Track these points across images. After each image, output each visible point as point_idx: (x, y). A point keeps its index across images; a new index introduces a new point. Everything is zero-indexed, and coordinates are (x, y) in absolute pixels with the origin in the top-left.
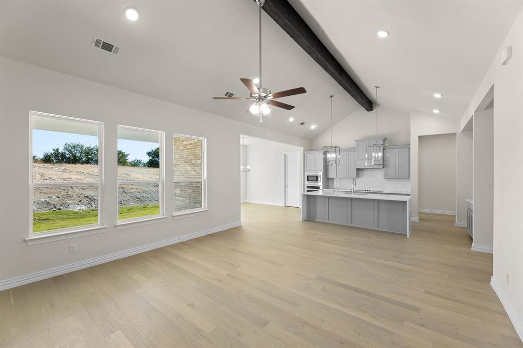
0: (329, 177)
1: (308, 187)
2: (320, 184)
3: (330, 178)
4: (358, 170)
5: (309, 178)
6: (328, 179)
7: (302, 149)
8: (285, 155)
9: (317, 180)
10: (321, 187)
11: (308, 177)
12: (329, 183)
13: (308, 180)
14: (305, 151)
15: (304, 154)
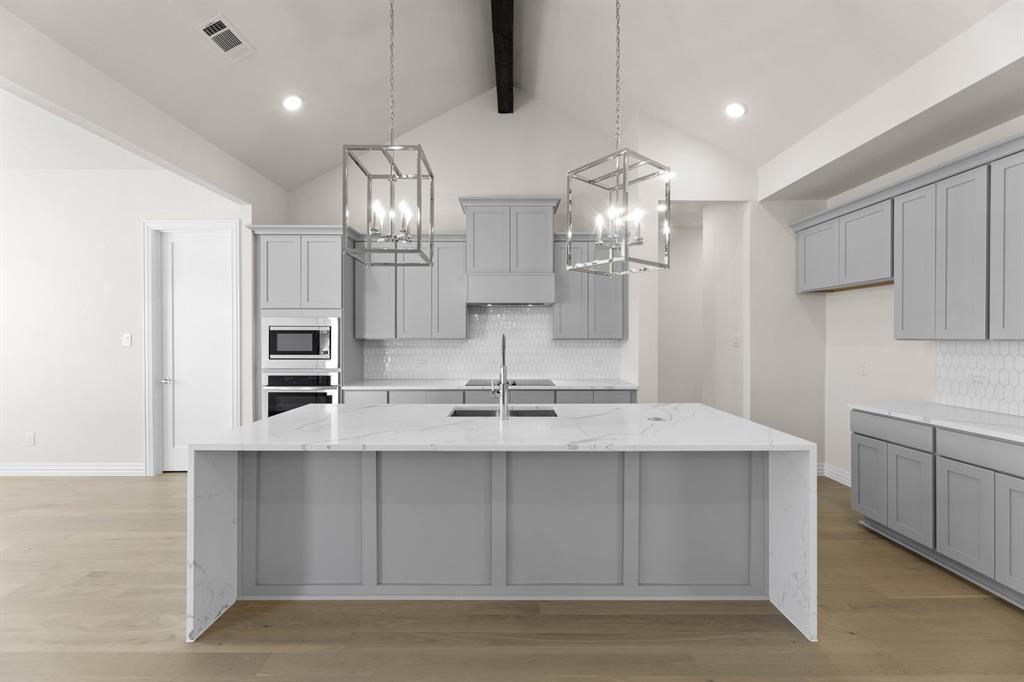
0: (368, 336)
1: (274, 381)
2: (330, 364)
3: (369, 341)
4: (472, 308)
5: (277, 342)
6: (362, 342)
7: (246, 212)
8: (160, 235)
9: (316, 350)
10: (334, 381)
11: (273, 335)
12: (366, 361)
13: (273, 350)
14: (257, 219)
15: (256, 237)
